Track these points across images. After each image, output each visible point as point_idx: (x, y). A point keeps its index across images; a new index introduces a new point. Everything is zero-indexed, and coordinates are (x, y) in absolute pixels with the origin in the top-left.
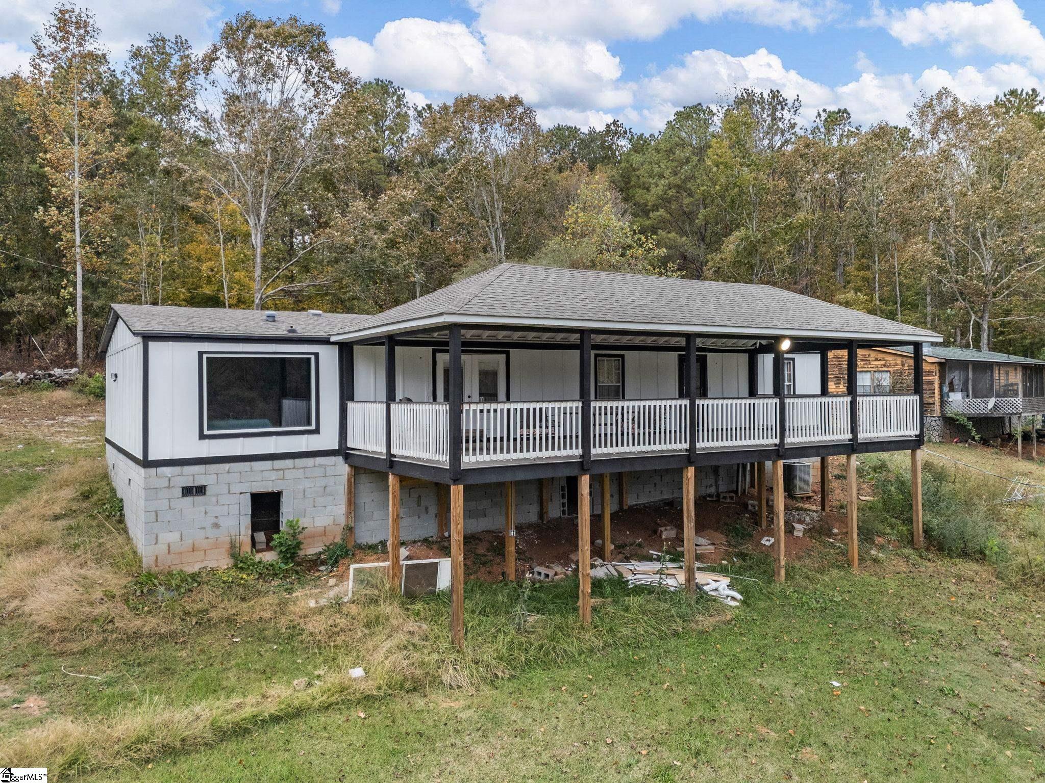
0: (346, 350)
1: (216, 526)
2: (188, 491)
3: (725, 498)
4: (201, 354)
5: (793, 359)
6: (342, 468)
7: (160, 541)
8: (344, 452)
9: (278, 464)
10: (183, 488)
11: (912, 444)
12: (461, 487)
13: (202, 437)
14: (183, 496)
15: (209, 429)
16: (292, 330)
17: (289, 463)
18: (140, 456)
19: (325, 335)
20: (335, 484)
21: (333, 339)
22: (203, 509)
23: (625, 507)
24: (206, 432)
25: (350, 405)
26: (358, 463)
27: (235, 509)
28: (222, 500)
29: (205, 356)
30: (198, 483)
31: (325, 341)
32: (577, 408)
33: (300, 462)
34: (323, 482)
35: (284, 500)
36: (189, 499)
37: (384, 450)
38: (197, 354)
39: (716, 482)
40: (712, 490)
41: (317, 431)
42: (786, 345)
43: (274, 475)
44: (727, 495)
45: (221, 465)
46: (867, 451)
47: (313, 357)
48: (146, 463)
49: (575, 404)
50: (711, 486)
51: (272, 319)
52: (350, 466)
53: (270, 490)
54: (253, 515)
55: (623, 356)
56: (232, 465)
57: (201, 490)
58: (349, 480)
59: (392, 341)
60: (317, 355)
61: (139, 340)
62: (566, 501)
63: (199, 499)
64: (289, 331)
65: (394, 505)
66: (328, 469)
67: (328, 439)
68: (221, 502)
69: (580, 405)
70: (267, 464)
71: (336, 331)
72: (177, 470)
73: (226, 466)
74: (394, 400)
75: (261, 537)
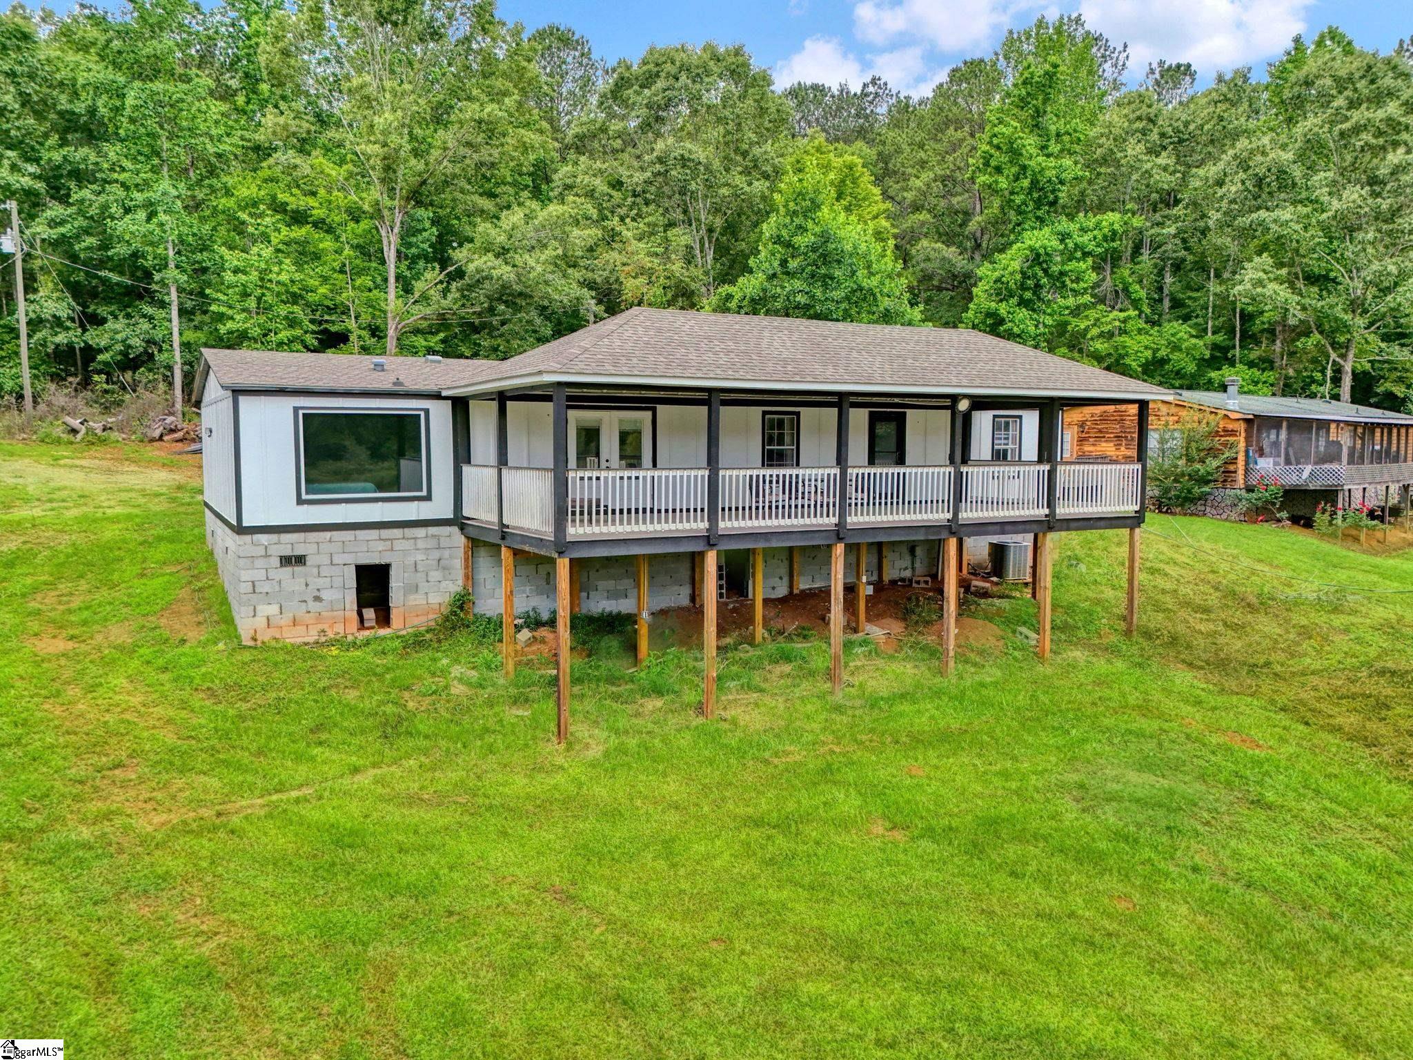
0: (460, 406)
1: (317, 599)
2: (286, 561)
3: (918, 582)
4: (296, 410)
5: (1020, 417)
6: (459, 540)
7: (258, 613)
8: (459, 521)
9: (386, 533)
10: (281, 557)
11: (1129, 521)
12: (567, 561)
13: (300, 501)
14: (282, 565)
15: (307, 493)
16: (398, 383)
17: (397, 532)
18: (234, 523)
19: (436, 389)
20: (451, 557)
21: (444, 394)
22: (303, 581)
23: (796, 591)
24: (304, 496)
25: (466, 469)
26: (473, 533)
27: (338, 582)
28: (325, 571)
29: (301, 412)
30: (298, 552)
31: (437, 396)
32: (703, 477)
33: (409, 532)
34: (436, 554)
35: (393, 573)
36: (289, 569)
37: (495, 519)
38: (292, 411)
39: (913, 563)
40: (908, 574)
41: (428, 498)
42: (963, 405)
43: (381, 546)
44: (922, 579)
45: (321, 534)
46: (1068, 529)
47: (422, 414)
48: (240, 530)
49: (700, 473)
50: (906, 569)
51: (379, 367)
52: (468, 538)
53: (377, 562)
54: (359, 591)
55: (798, 414)
56: (334, 533)
57: (300, 560)
58: (466, 553)
59: (502, 398)
60: (427, 411)
61: (229, 393)
62: (723, 582)
63: (298, 569)
64: (395, 384)
65: (507, 580)
66: (442, 539)
67: (441, 507)
68: (323, 574)
69: (707, 473)
70: (374, 534)
71: (449, 384)
72: (274, 537)
73: (328, 535)
74: (506, 464)
75: (369, 613)
